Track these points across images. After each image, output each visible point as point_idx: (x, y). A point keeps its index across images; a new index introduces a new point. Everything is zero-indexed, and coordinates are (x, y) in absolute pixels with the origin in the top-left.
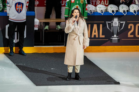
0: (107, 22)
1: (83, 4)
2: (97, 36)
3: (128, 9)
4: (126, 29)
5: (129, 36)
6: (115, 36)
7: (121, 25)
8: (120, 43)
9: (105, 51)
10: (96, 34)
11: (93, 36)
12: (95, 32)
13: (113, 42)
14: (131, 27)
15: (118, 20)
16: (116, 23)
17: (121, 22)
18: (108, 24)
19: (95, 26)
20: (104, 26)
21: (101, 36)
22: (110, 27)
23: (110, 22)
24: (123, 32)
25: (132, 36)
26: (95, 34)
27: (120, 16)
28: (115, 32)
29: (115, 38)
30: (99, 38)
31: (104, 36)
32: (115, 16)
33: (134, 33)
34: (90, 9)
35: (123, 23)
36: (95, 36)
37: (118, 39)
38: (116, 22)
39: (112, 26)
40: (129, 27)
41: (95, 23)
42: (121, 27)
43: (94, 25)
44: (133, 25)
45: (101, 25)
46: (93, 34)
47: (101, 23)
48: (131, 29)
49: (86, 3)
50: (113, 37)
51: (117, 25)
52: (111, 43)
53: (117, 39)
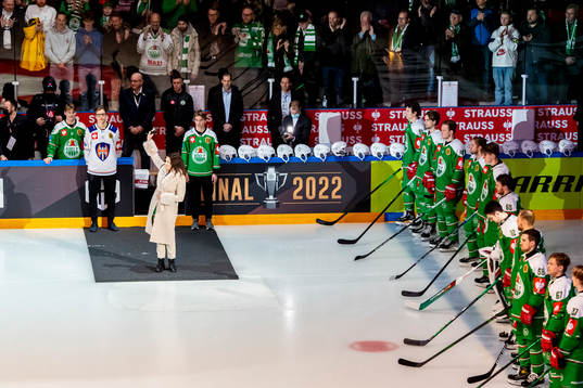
0: (257, 175)
1: (210, 145)
2: (240, 198)
3: (291, 152)
4: (290, 187)
5: (295, 197)
6: (271, 197)
7: (281, 178)
8: (280, 209)
9: (255, 223)
10: (239, 194)
11: (233, 199)
12: (236, 191)
13: (268, 208)
14: (298, 182)
15: (276, 171)
16: (271, 176)
17: (281, 174)
18: (259, 177)
19: (237, 182)
20: (252, 180)
21: (247, 198)
22: (262, 183)
23: (262, 175)
24: (284, 190)
25: (301, 198)
26: (236, 194)
27: (278, 165)
28: (272, 190)
29: (271, 201)
30: (243, 201)
31: (252, 198)
32: (270, 165)
33: (303, 193)
34: (227, 153)
35: (284, 176)
36: (237, 197)
37: (276, 203)
38: (271, 174)
39: (266, 181)
40: (295, 183)
41: (237, 177)
42: (280, 181)
43: (235, 179)
44: (300, 180)
45: (247, 180)
46: (234, 194)
47: (246, 176)
48: (297, 186)
49: (216, 142)
50: (267, 199)
51: (274, 179)
52: (266, 210)
53: (274, 202)
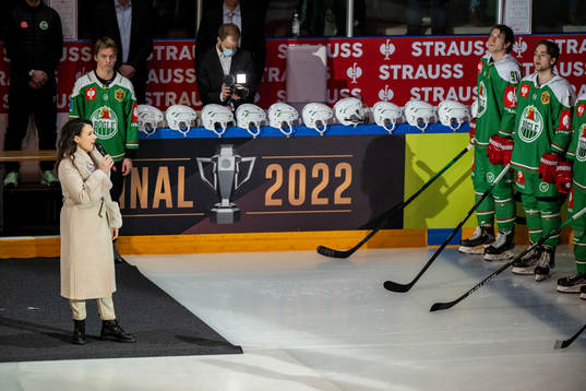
0: (200, 160)
1: (124, 103)
2: (169, 204)
3: (263, 118)
4: (260, 182)
5: (269, 201)
6: (225, 202)
7: (244, 167)
8: (240, 224)
9: (195, 250)
10: (167, 196)
11: (156, 205)
12: (163, 191)
13: (220, 221)
14: (274, 173)
15: (234, 153)
16: (227, 163)
17: (244, 159)
18: (204, 164)
19: (163, 173)
20: (191, 171)
21: (182, 203)
22: (209, 175)
23: (209, 160)
24: (249, 189)
25: (279, 202)
26: (162, 196)
27: (239, 141)
28: (226, 189)
29: (225, 208)
30: (175, 208)
31: (190, 204)
32: (225, 141)
33: (282, 193)
34: (147, 119)
35: (250, 162)
36: (163, 202)
37: (235, 212)
38: (227, 159)
39: (217, 172)
40: (269, 175)
41: (164, 164)
42: (242, 174)
43: (161, 168)
44: (279, 169)
45: (181, 170)
46: (158, 196)
47: (181, 163)
48: (273, 180)
50: (218, 205)
51: (232, 168)
52: (214, 225)
53: (230, 211)
